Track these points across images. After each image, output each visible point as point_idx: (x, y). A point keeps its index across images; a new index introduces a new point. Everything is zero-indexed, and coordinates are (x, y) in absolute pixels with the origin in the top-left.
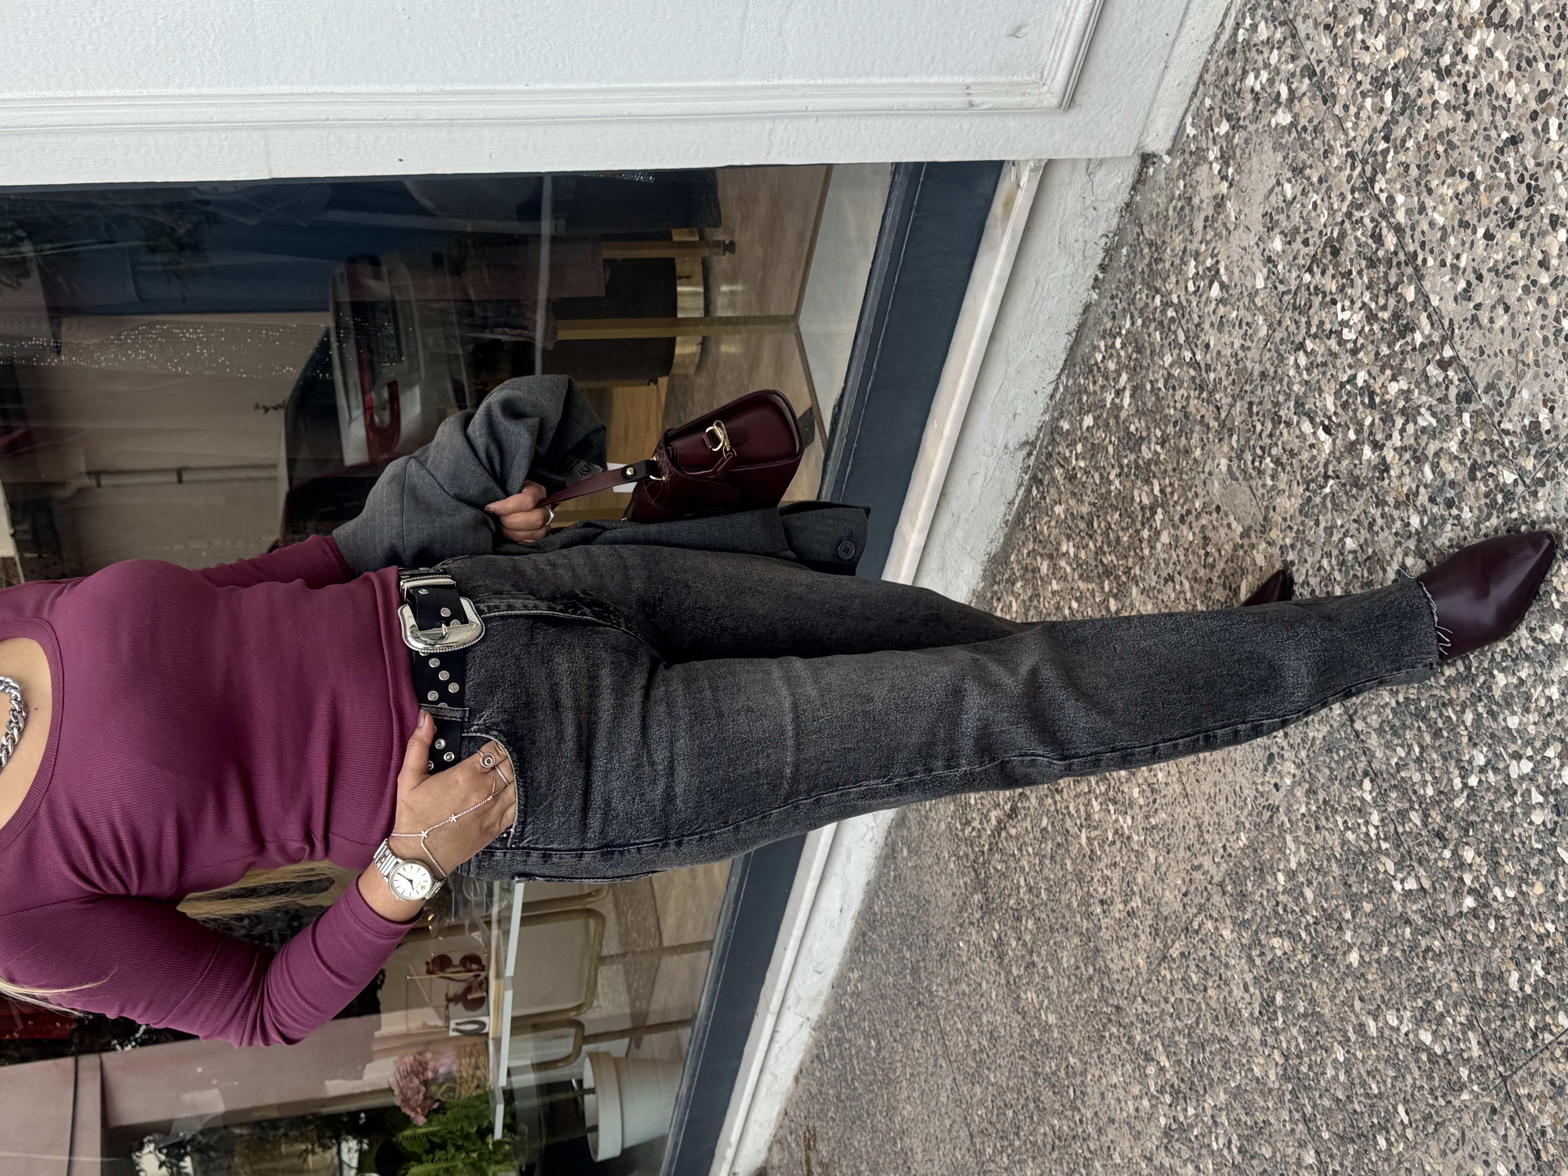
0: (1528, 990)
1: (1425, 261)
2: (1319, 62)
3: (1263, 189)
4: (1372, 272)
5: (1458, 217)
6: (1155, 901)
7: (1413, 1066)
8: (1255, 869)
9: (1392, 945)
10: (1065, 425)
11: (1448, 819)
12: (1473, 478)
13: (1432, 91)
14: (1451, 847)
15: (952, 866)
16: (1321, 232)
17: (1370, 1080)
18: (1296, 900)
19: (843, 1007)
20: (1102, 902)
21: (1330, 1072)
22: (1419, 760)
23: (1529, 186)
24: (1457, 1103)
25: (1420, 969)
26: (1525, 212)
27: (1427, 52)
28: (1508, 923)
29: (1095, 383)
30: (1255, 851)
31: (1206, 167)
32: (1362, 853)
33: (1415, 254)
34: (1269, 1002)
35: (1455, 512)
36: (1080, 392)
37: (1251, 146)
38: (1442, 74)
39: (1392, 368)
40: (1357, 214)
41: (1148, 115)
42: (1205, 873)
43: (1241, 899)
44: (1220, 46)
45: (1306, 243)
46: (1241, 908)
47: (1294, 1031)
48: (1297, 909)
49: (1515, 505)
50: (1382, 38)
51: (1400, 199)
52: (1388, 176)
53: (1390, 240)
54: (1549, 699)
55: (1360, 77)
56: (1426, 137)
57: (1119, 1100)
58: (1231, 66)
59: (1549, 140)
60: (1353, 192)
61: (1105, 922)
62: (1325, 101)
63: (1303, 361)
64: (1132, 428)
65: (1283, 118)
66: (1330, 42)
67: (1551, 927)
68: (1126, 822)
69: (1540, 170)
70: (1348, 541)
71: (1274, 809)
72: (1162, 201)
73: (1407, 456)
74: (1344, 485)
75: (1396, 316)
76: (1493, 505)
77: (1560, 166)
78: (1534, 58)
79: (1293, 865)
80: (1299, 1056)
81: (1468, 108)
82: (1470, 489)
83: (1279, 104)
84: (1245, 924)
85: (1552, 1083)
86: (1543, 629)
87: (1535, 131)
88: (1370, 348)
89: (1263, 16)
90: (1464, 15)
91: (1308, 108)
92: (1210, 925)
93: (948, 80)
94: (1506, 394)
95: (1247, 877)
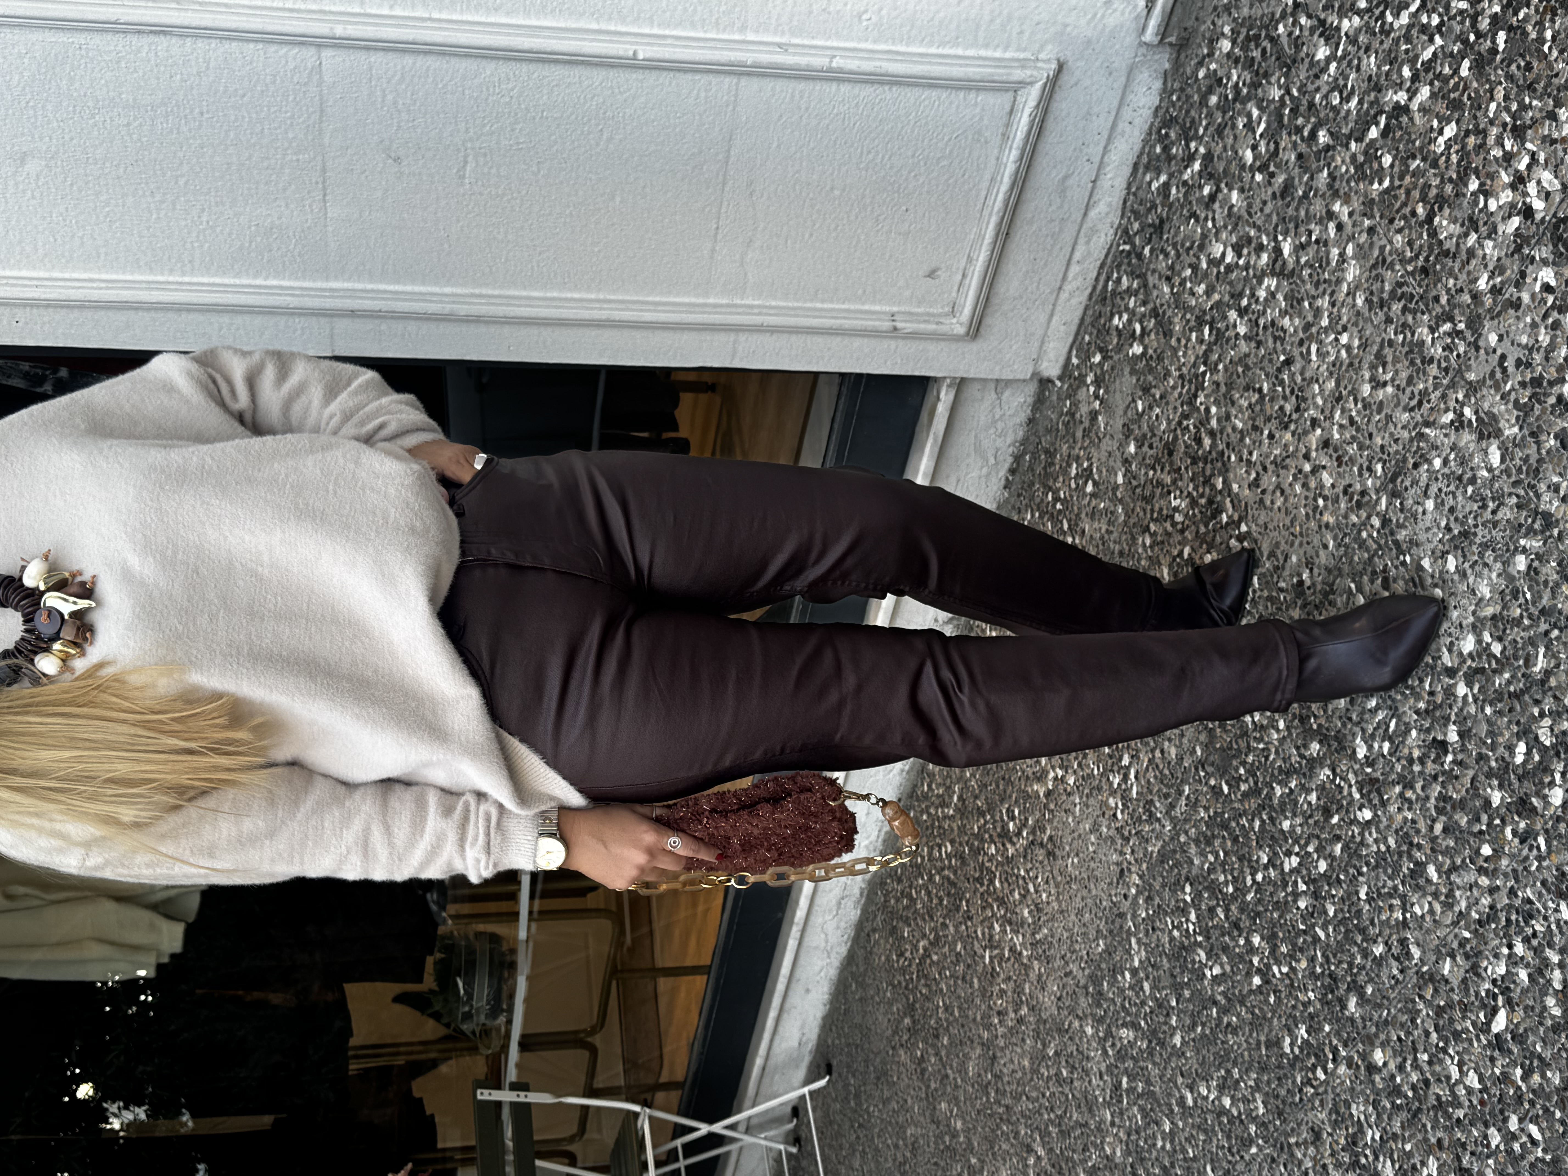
0: (1296, 1051)
1: (1229, 457)
2: (1162, 305)
3: (1123, 405)
4: (1194, 467)
5: (1251, 422)
6: (1037, 1007)
7: (1217, 1129)
8: (1109, 970)
9: (1203, 1025)
11: (1243, 911)
13: (1235, 326)
14: (1244, 935)
16: (1161, 438)
17: (1187, 1146)
18: (1137, 993)
20: (999, 1013)
21: (1160, 1144)
22: (1223, 864)
23: (1297, 397)
24: (1247, 1157)
25: (1223, 1042)
26: (1295, 416)
27: (1232, 296)
28: (1283, 995)
30: (1110, 954)
31: (1085, 389)
32: (1184, 947)
33: (1223, 453)
34: (1117, 1086)
37: (1116, 372)
38: (1242, 312)
39: (1207, 543)
40: (1185, 423)
41: (1041, 346)
42: (1074, 978)
43: (1099, 998)
44: (1096, 294)
45: (1151, 447)
46: (1099, 1005)
47: (1135, 1109)
48: (1138, 1001)
50: (1203, 286)
51: (1214, 410)
52: (1205, 392)
54: (1310, 803)
55: (1188, 316)
56: (1231, 361)
58: (1103, 310)
59: (1310, 360)
60: (1182, 405)
61: (1001, 1030)
62: (1165, 335)
63: (1148, 542)
65: (1137, 349)
66: (1169, 290)
67: (1311, 994)
68: (1018, 940)
69: (1305, 384)
71: (1122, 915)
72: (1054, 417)
75: (1210, 502)
77: (1317, 381)
78: (1302, 298)
79: (1136, 964)
80: (1138, 1132)
81: (1259, 338)
83: (1135, 339)
84: (1101, 1019)
85: (1312, 1129)
87: (1301, 353)
88: (1193, 527)
89: (1125, 270)
90: (1257, 267)
91: (1153, 341)
92: (1076, 1024)
93: (877, 308)
94: (1281, 559)
95: (1103, 978)
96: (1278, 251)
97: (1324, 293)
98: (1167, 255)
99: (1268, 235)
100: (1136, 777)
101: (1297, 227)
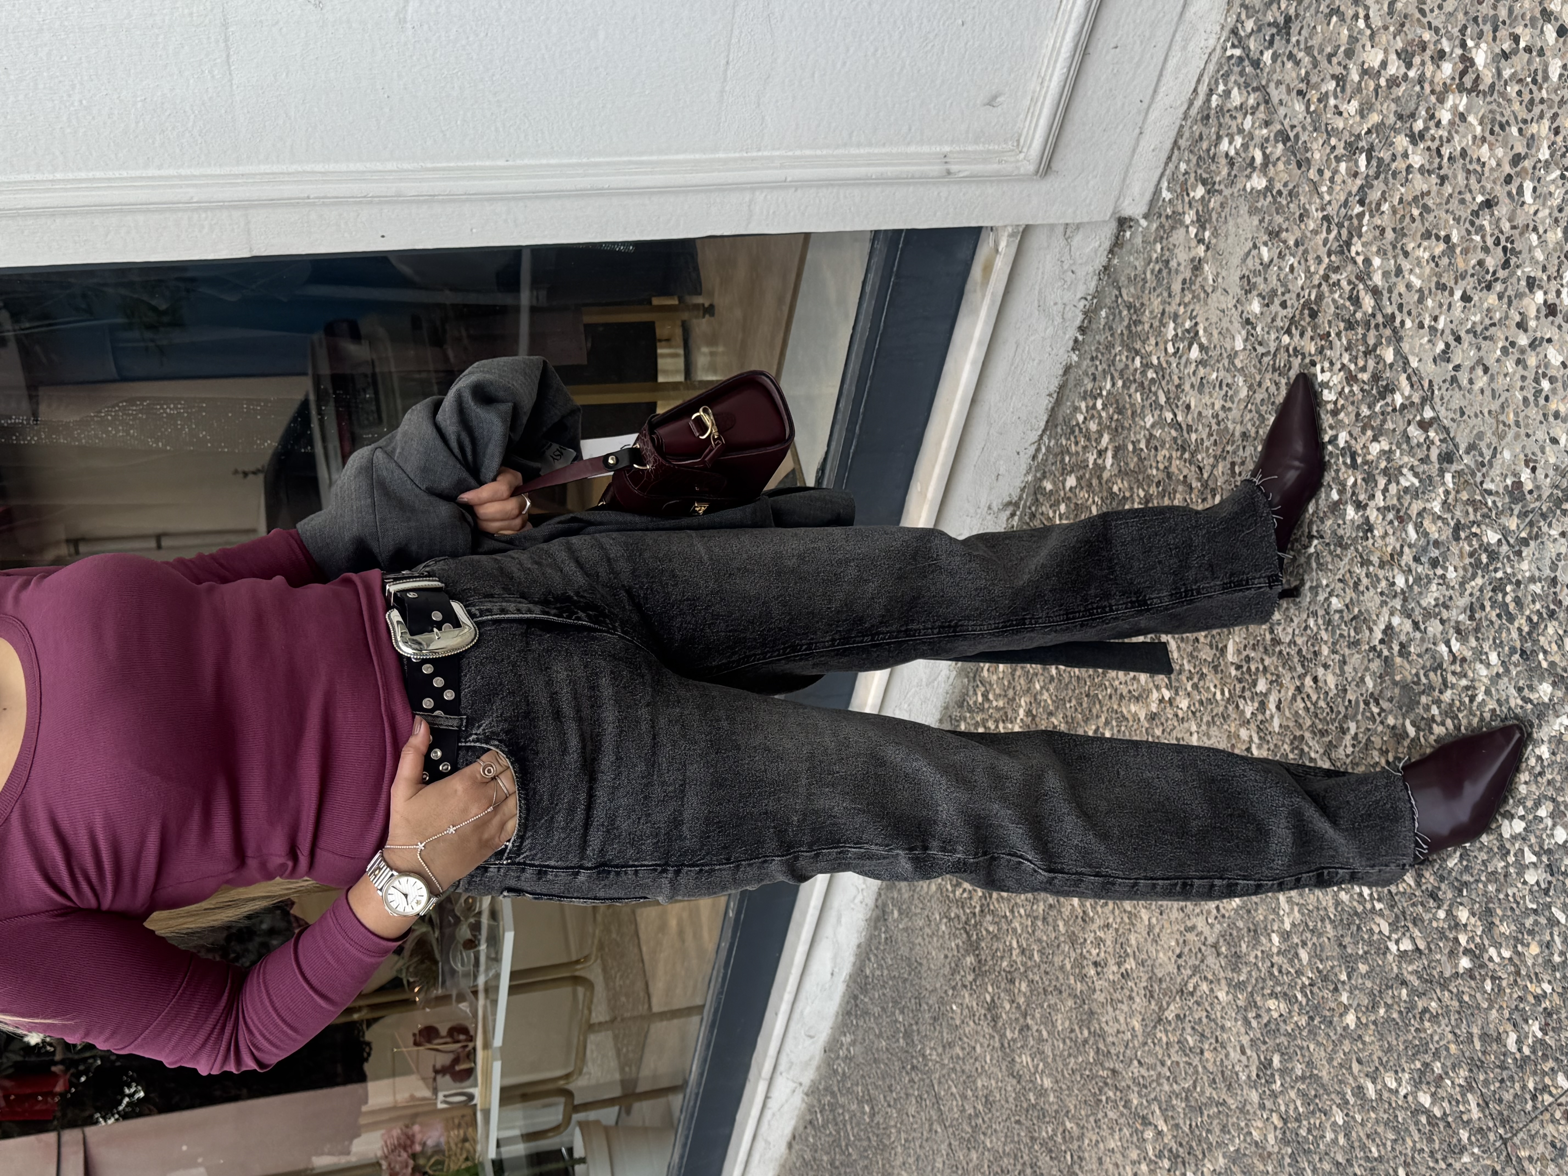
0: (1526, 1051)
1: (1403, 323)
2: (1293, 127)
3: (1240, 252)
4: (1350, 333)
5: (1435, 279)
6: (1149, 962)
7: (1412, 1128)
8: (1249, 930)
9: (1388, 1007)
10: (1048, 486)
11: (1442, 879)
12: (1457, 538)
13: (1405, 155)
14: (1445, 907)
15: (943, 928)
16: (1298, 295)
17: (1369, 1143)
18: (1291, 961)
19: (835, 1072)
20: (1096, 964)
21: (1329, 1136)
23: (1505, 249)
24: (1457, 1166)
25: (1417, 1030)
26: (1501, 274)
27: (1400, 117)
28: (1504, 983)
29: (1077, 443)
30: (1249, 912)
31: (1182, 230)
32: (1356, 913)
33: (1393, 316)
34: (1267, 1064)
35: (1439, 572)
36: (1062, 453)
37: (1227, 210)
38: (1415, 138)
39: (1373, 428)
40: (1334, 277)
41: (1124, 180)
42: (1199, 934)
43: (1236, 960)
44: (1194, 111)
45: (1284, 305)
46: (1236, 969)
47: (1293, 1094)
48: (1292, 971)
49: (1499, 565)
50: (1355, 104)
51: (1377, 262)
52: (1363, 239)
53: (1368, 302)
55: (1333, 141)
56: (1401, 201)
57: (1117, 1165)
58: (1205, 131)
59: (1523, 203)
60: (1329, 255)
61: (1098, 984)
62: (1299, 166)
64: (1115, 489)
65: (1258, 182)
66: (1303, 108)
67: (1548, 988)
69: (1516, 232)
70: (1334, 600)
72: (1139, 264)
73: (1390, 516)
74: (1328, 544)
75: (1376, 377)
76: (1477, 565)
77: (1535, 229)
78: (1507, 122)
79: (1287, 926)
80: (1298, 1120)
81: (1442, 172)
82: (1454, 549)
83: (1254, 169)
84: (1240, 986)
85: (1553, 1145)
86: (1531, 688)
87: (1509, 194)
88: (1350, 408)
89: (1235, 82)
90: (1436, 80)
91: (1283, 173)
92: (1205, 987)
93: (926, 149)
94: (1487, 454)
95: (1241, 938)
96: (1467, 61)
97: (1541, 116)
98: (1297, 63)
99: (1450, 39)
100: (1278, 708)
101: (1495, 30)
